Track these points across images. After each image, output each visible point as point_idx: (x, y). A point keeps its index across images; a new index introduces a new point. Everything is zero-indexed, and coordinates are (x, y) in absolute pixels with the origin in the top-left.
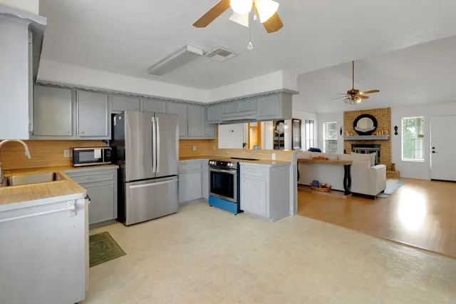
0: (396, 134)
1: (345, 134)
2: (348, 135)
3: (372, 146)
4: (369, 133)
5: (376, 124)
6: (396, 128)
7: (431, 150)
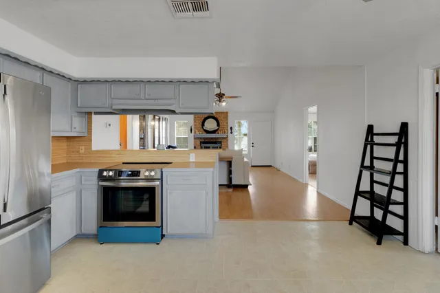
0: (231, 133)
1: (195, 132)
2: (197, 133)
3: (215, 143)
4: (214, 132)
5: (218, 125)
6: (231, 128)
7: (251, 145)
